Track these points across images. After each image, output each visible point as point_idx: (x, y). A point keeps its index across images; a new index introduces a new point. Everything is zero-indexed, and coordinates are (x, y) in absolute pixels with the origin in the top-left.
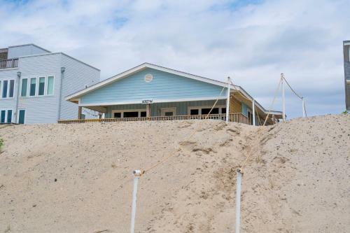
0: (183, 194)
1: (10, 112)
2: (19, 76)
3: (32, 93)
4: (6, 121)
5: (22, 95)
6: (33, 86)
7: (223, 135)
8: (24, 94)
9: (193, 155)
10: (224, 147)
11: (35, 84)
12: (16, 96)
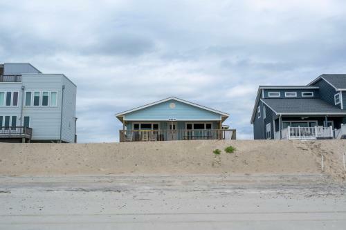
1: (14, 118)
2: (23, 89)
4: (10, 125)
5: (26, 105)
8: (28, 103)
11: (39, 97)
12: (20, 105)
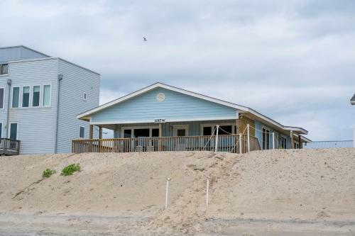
0: (188, 190)
2: (10, 84)
3: (26, 104)
5: (13, 107)
6: (26, 96)
7: (212, 161)
8: (15, 104)
9: (194, 172)
10: (212, 168)
11: (28, 94)
12: (7, 107)
